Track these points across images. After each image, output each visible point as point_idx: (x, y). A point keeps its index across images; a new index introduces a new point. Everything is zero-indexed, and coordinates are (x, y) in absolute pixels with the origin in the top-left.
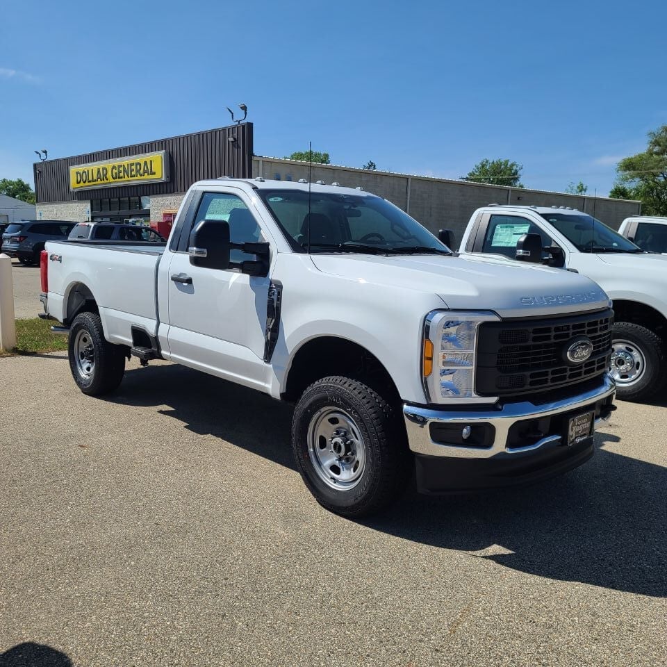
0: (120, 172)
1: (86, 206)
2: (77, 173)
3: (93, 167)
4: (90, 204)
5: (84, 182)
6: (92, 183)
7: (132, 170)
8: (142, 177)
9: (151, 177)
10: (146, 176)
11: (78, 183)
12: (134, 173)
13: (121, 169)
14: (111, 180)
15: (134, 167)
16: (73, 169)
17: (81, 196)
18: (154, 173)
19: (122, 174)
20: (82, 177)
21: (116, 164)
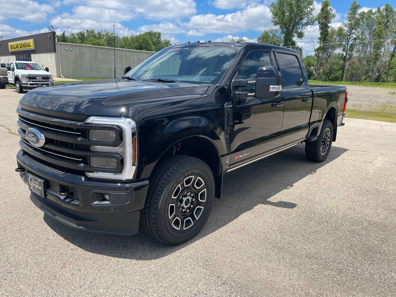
0: (22, 45)
1: (14, 57)
2: (11, 45)
3: (14, 43)
4: (15, 56)
5: (13, 49)
6: (15, 49)
7: (25, 45)
8: (28, 48)
9: (30, 48)
10: (29, 47)
11: (11, 49)
12: (25, 46)
13: (22, 44)
14: (20, 48)
15: (25, 44)
16: (10, 44)
17: (13, 53)
18: (31, 47)
19: (22, 46)
20: (12, 47)
21: (21, 43)
